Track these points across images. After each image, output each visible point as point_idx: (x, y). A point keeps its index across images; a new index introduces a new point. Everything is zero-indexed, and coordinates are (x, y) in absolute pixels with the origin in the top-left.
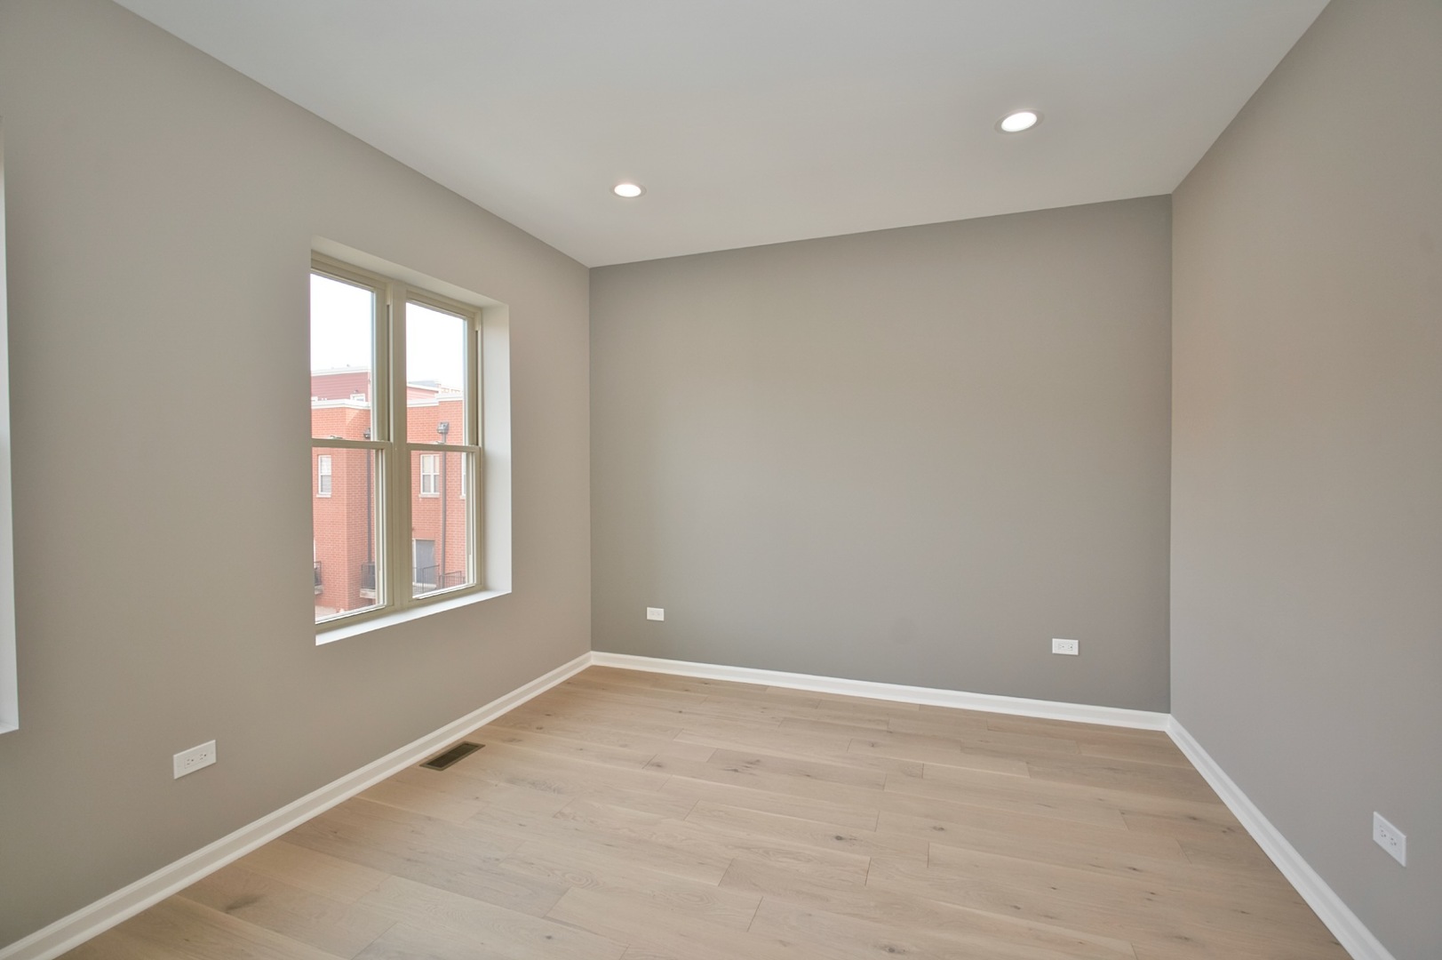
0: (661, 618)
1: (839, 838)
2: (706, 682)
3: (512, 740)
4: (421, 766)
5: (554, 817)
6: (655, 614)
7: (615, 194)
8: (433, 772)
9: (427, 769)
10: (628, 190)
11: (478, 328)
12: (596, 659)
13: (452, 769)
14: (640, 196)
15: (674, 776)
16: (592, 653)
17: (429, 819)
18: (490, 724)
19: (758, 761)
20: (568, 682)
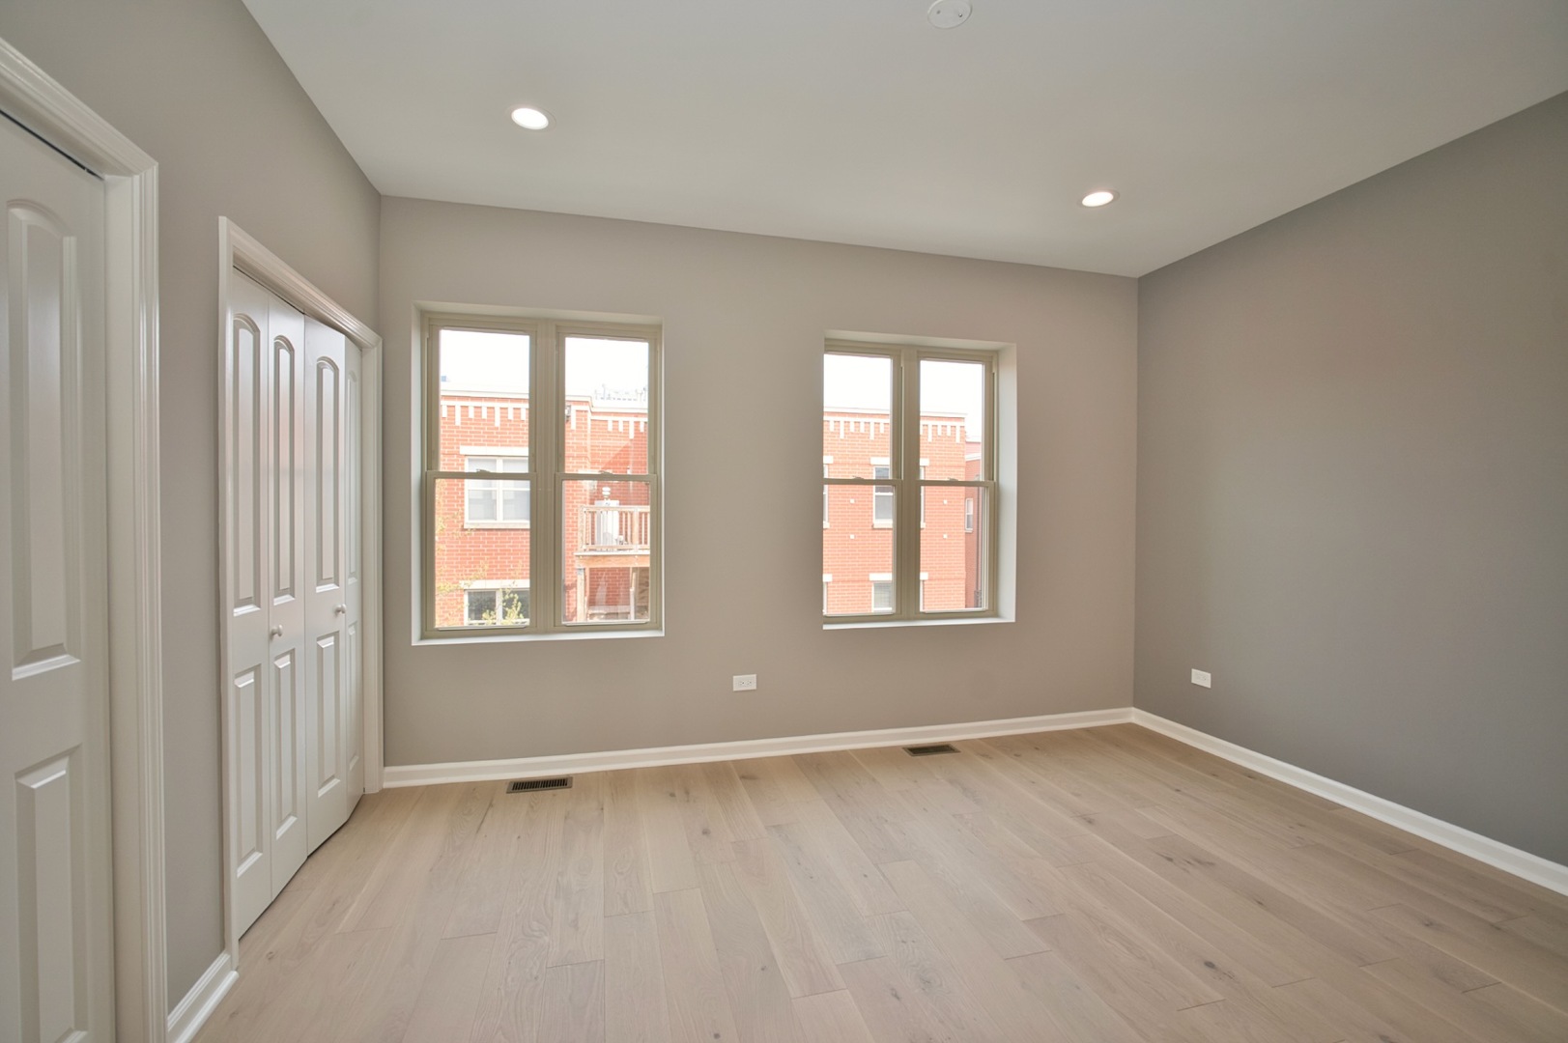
0: (1208, 685)
1: (1210, 965)
2: (1251, 775)
3: (984, 756)
4: (904, 748)
5: (954, 816)
6: (1201, 678)
7: (1086, 207)
8: (907, 754)
9: (908, 755)
10: (1098, 199)
11: (994, 370)
12: (1136, 716)
13: (920, 758)
14: (1113, 201)
15: (1094, 835)
16: (1133, 709)
17: (874, 780)
18: (981, 739)
19: (1212, 864)
20: (1088, 730)
